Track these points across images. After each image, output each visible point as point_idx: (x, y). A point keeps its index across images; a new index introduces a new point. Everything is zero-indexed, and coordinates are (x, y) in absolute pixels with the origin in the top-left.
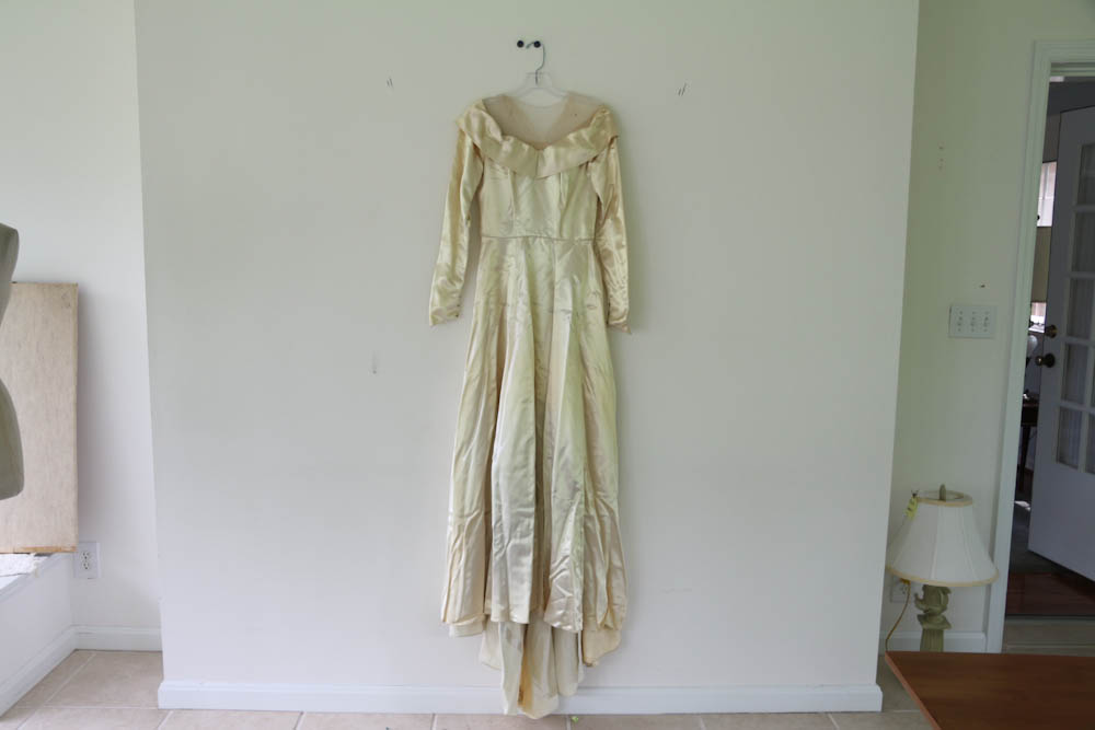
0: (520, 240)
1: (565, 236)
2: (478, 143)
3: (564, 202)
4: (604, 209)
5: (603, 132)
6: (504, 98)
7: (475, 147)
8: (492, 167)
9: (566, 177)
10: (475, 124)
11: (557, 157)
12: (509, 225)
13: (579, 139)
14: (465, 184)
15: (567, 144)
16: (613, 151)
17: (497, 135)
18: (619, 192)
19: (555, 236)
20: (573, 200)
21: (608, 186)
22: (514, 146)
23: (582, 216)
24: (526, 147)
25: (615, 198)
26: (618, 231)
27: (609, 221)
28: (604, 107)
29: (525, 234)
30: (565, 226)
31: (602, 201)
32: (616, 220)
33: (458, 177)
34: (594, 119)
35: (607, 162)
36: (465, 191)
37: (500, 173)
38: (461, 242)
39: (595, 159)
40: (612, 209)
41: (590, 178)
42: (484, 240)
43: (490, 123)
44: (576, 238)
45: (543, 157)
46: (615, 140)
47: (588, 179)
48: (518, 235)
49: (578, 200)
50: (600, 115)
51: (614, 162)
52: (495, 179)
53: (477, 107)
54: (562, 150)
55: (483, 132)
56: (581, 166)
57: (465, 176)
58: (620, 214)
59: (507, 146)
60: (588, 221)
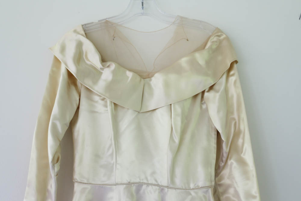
0: (122, 188)
1: (178, 181)
2: (73, 71)
3: (177, 140)
4: (225, 148)
5: (220, 58)
6: (107, 24)
7: (70, 75)
8: (90, 99)
9: (179, 110)
10: (71, 51)
11: (167, 85)
12: (110, 169)
13: (193, 63)
14: (55, 118)
15: (179, 71)
16: (232, 79)
18: (244, 126)
19: (164, 181)
20: (188, 137)
21: (228, 120)
22: (114, 72)
23: (199, 158)
24: (130, 74)
25: (237, 134)
26: (245, 174)
27: (233, 162)
28: (218, 32)
29: (126, 179)
30: (178, 171)
31: (223, 138)
32: (242, 163)
33: (49, 109)
34: (209, 44)
35: (226, 91)
36: (54, 126)
37: (100, 107)
38: (49, 188)
39: (211, 88)
40: (234, 148)
41: (207, 110)
42: (77, 188)
43: (89, 47)
44: (192, 186)
45: (150, 85)
46: (235, 66)
47: (204, 112)
48: (119, 181)
49: (193, 137)
50: (215, 39)
51: (235, 91)
52: (93, 112)
53: (75, 31)
54: (173, 77)
55: (79, 57)
56: (196, 96)
57: (55, 110)
58: (248, 155)
59: (107, 75)
60: (206, 164)
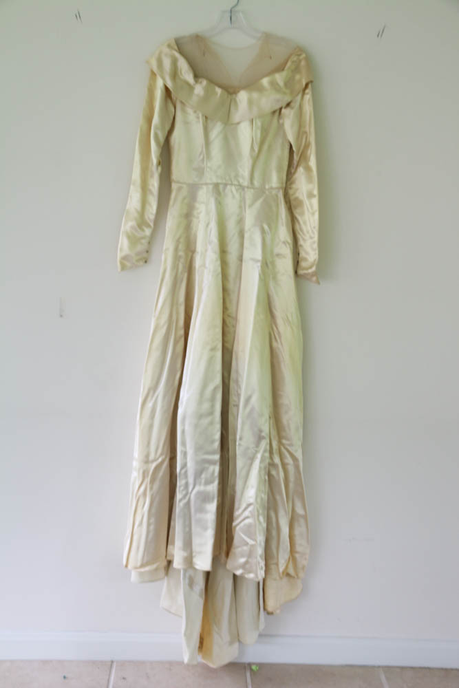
0: (211, 187)
1: (256, 183)
2: (170, 85)
3: (256, 149)
4: (296, 158)
5: (298, 77)
6: (198, 38)
7: (167, 89)
8: (184, 111)
9: (259, 124)
10: (167, 63)
11: (250, 102)
12: (201, 172)
13: (273, 84)
14: (156, 128)
15: (261, 89)
16: (308, 97)
17: (190, 78)
18: (312, 139)
19: (246, 183)
20: (265, 147)
21: (301, 133)
22: (206, 90)
23: (274, 164)
24: (219, 91)
25: (307, 146)
26: (310, 180)
27: (301, 170)
28: (300, 50)
29: (215, 180)
30: (257, 175)
31: (294, 149)
32: (308, 169)
33: (149, 120)
34: (289, 64)
35: (301, 107)
36: (156, 135)
37: (192, 116)
38: (151, 187)
39: (288, 105)
40: (304, 157)
41: (283, 124)
42: (174, 186)
43: (183, 64)
44: (267, 187)
45: (236, 102)
46: (310, 86)
47: (281, 127)
48: (208, 181)
49: (270, 147)
50: (295, 59)
51: (308, 108)
52: (186, 123)
53: (169, 46)
54: (255, 95)
55: (175, 74)
56: (274, 112)
57: (156, 119)
58: (313, 162)
59: (199, 90)
60: (279, 169)
